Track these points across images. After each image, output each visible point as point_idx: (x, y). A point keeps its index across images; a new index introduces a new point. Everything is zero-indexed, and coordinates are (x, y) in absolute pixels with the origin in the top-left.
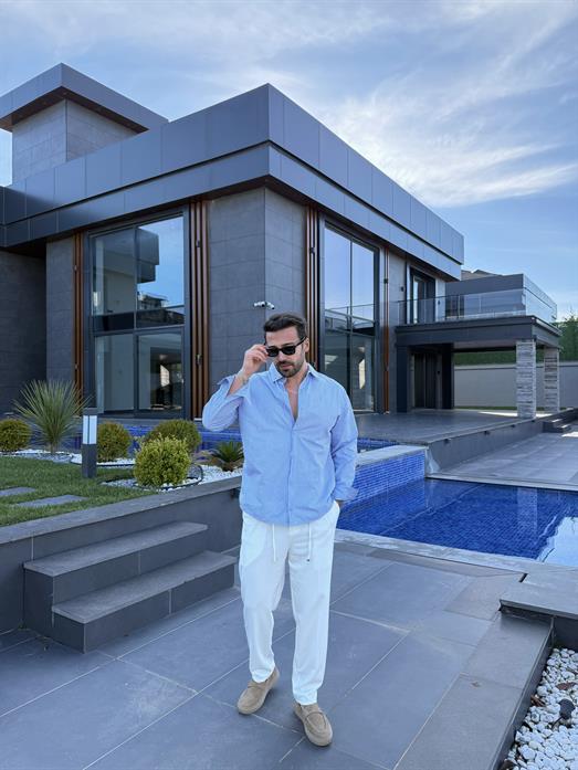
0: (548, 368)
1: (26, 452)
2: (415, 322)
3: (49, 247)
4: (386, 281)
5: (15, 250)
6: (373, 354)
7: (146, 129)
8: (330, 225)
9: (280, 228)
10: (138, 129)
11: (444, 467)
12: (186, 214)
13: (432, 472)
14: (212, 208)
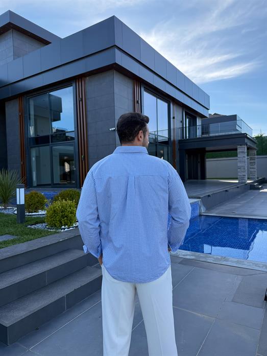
0: (251, 159)
2: (189, 137)
3: (7, 104)
4: (174, 118)
6: (168, 154)
7: (51, 43)
8: (146, 90)
9: (122, 91)
10: (45, 42)
12: (74, 85)
13: (203, 212)
14: (87, 82)
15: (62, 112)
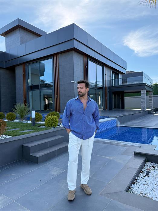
0: (150, 97)
1: (15, 121)
2: (114, 85)
4: (106, 75)
5: (7, 69)
6: (102, 94)
7: (42, 36)
8: (91, 60)
9: (78, 61)
10: (39, 36)
11: (121, 123)
12: (52, 58)
13: (118, 124)
14: (59, 57)
15: (44, 71)
